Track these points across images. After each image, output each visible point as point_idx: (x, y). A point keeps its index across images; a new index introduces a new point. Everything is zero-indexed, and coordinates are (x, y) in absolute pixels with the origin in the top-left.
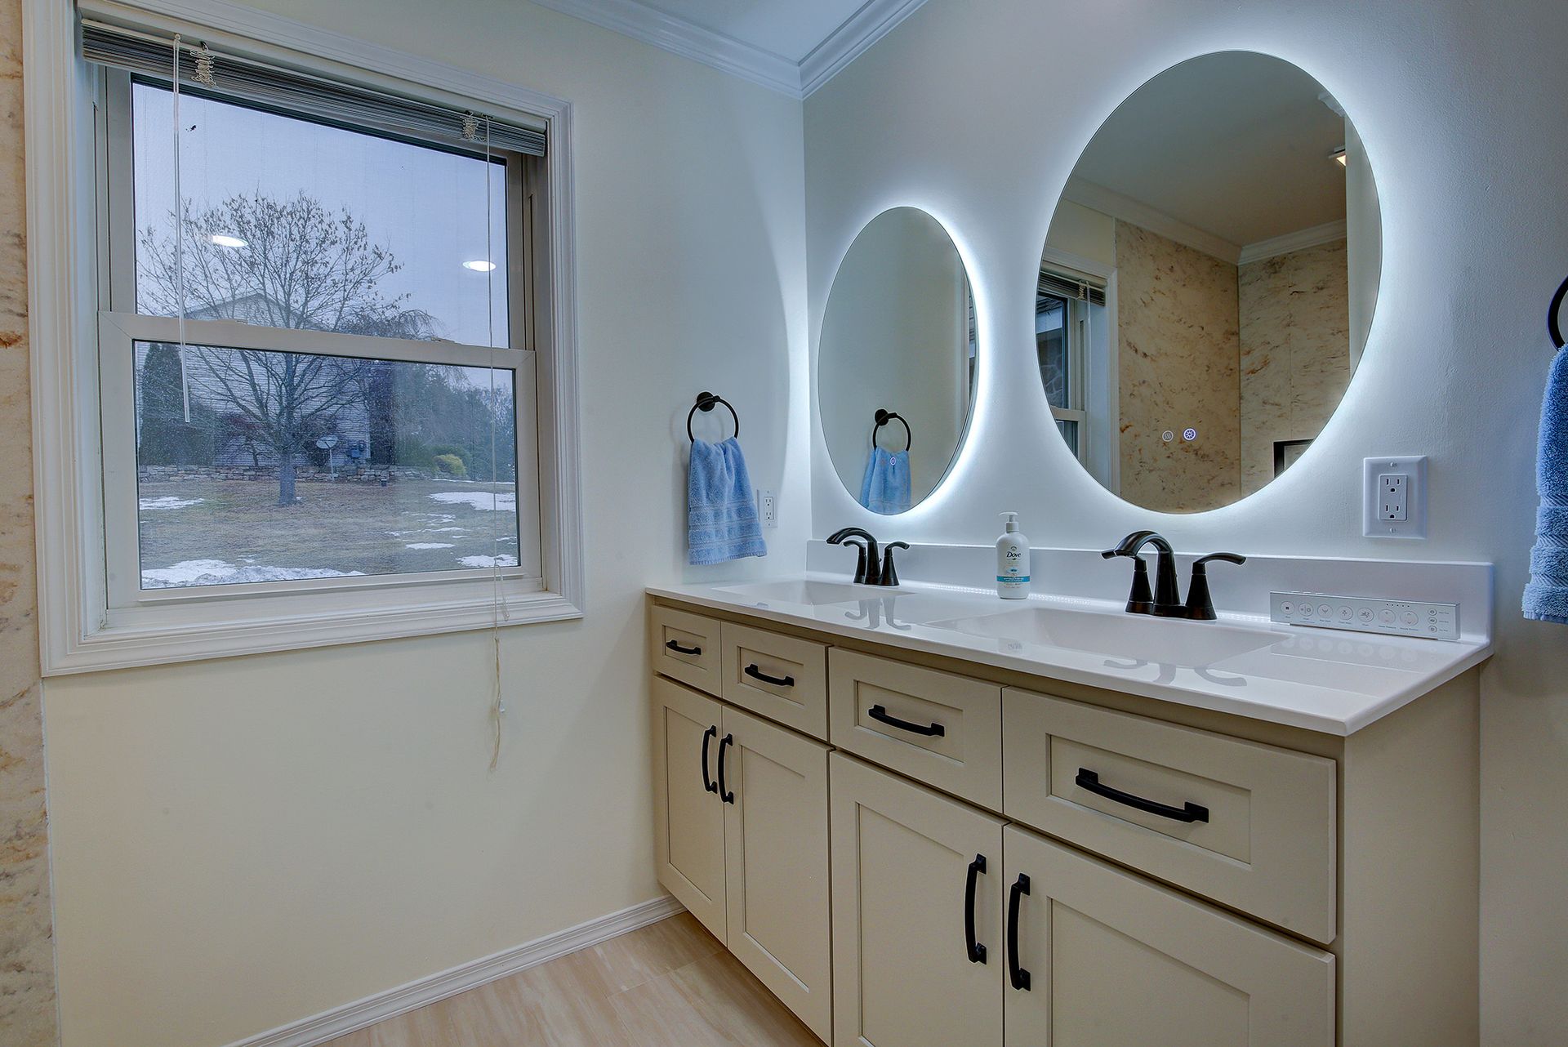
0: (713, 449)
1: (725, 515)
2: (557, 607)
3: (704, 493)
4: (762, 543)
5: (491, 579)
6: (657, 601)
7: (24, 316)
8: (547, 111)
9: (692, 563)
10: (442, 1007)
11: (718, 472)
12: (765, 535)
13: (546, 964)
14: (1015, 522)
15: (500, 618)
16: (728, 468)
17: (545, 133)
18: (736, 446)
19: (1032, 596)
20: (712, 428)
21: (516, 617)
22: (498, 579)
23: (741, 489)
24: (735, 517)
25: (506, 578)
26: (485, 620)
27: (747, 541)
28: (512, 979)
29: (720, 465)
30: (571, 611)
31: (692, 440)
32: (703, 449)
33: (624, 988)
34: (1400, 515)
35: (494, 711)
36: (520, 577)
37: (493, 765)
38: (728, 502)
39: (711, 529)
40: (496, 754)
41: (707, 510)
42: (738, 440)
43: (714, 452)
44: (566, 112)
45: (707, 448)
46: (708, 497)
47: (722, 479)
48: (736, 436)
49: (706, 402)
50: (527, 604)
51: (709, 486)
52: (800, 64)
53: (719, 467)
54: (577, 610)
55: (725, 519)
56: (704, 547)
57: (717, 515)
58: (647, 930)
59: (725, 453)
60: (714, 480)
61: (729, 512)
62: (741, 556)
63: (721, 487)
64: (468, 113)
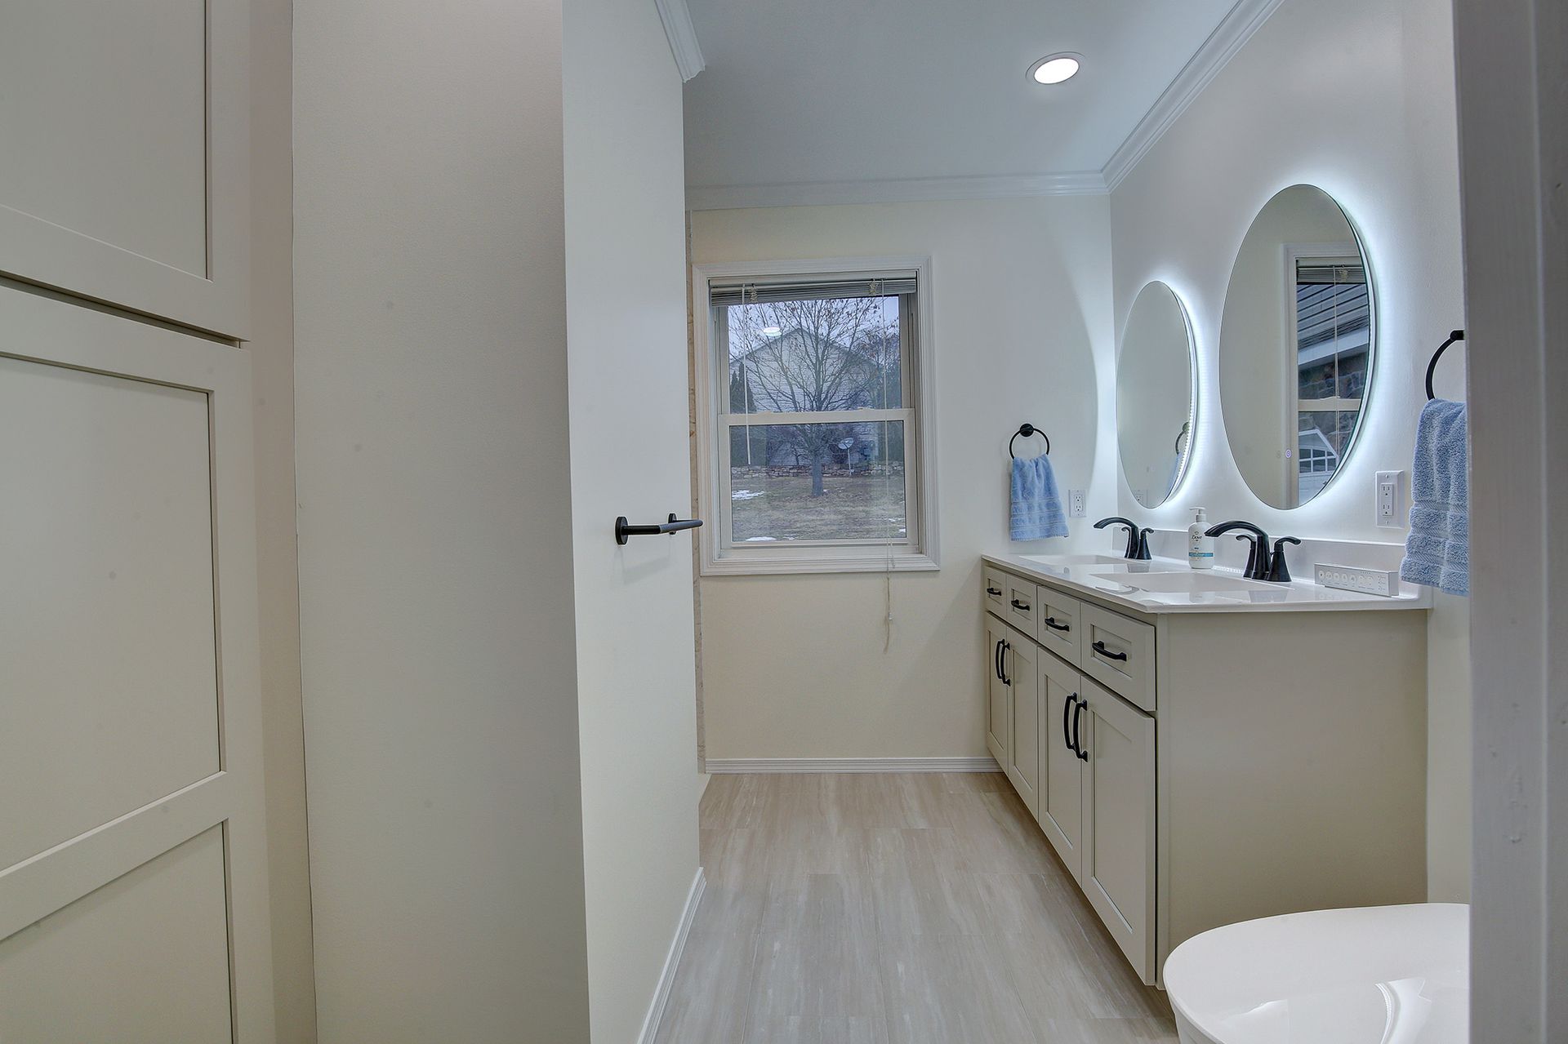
0: (1027, 463)
1: (1036, 508)
2: (923, 563)
3: (1020, 493)
4: (1064, 528)
5: (885, 545)
6: (988, 564)
7: (695, 423)
8: (916, 266)
9: (1012, 540)
10: (855, 776)
11: (1030, 479)
12: (1068, 522)
13: (914, 773)
14: (1203, 515)
15: (890, 566)
16: (1039, 476)
17: (916, 279)
18: (1046, 460)
19: (1215, 567)
20: (1028, 449)
21: (899, 566)
22: (889, 544)
23: (1049, 490)
24: (1045, 509)
26: (882, 567)
27: (1053, 524)
28: (893, 775)
29: (1031, 473)
30: (931, 566)
31: (1013, 457)
32: (1020, 464)
33: (951, 792)
34: (1390, 513)
35: (887, 621)
36: (906, 544)
37: (886, 649)
38: (1038, 497)
39: (1025, 517)
40: (888, 643)
41: (1023, 505)
42: (1048, 457)
43: (1027, 465)
44: (930, 264)
45: (1022, 463)
46: (1022, 495)
47: (1033, 481)
48: (1047, 453)
49: (1027, 430)
50: (906, 559)
51: (1024, 488)
52: (1102, 171)
53: (1031, 476)
54: (935, 565)
55: (1036, 512)
56: (1020, 530)
57: (1030, 508)
58: (978, 774)
59: (1037, 465)
60: (1028, 485)
61: (1040, 506)
62: (1048, 536)
63: (1034, 488)
64: (872, 280)
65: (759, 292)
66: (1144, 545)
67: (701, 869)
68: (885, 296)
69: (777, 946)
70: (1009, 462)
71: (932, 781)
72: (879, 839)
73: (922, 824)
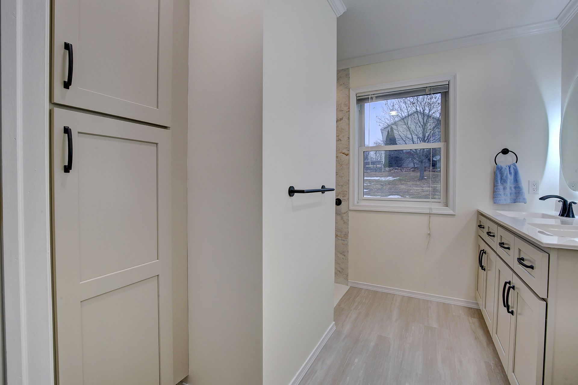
1: (508, 188)
2: (447, 211)
3: (499, 181)
4: (524, 199)
5: (429, 202)
6: (481, 214)
7: (349, 150)
8: (448, 79)
9: (494, 203)
10: (410, 298)
11: (505, 175)
13: (438, 302)
15: (431, 211)
16: (510, 173)
17: (449, 85)
18: (515, 166)
20: (505, 161)
21: (434, 212)
23: (516, 180)
24: (513, 189)
25: (432, 202)
26: (428, 211)
27: (518, 197)
28: (428, 301)
30: (451, 212)
31: (496, 164)
33: (454, 314)
36: (440, 202)
37: (427, 247)
38: (510, 184)
39: (502, 193)
41: (500, 187)
42: (517, 164)
43: (504, 168)
44: (455, 77)
45: (501, 167)
46: (501, 182)
47: (506, 177)
48: (516, 162)
49: (505, 151)
51: (501, 179)
52: (556, 19)
53: (506, 173)
54: (453, 212)
55: (508, 191)
56: (499, 199)
57: (505, 188)
59: (510, 168)
60: (504, 177)
61: (510, 188)
62: (515, 202)
63: (507, 179)
64: (427, 87)
65: (376, 97)
66: (571, 210)
67: (334, 322)
68: (433, 94)
69: (356, 360)
70: (494, 167)
71: (446, 307)
72: (413, 327)
73: (435, 325)
